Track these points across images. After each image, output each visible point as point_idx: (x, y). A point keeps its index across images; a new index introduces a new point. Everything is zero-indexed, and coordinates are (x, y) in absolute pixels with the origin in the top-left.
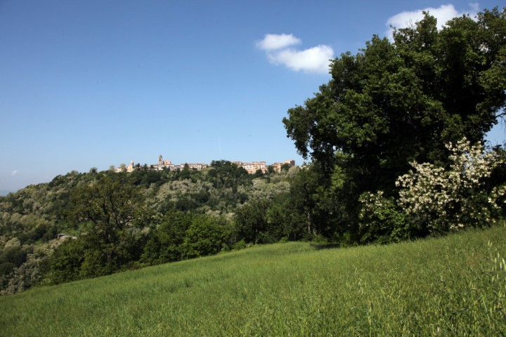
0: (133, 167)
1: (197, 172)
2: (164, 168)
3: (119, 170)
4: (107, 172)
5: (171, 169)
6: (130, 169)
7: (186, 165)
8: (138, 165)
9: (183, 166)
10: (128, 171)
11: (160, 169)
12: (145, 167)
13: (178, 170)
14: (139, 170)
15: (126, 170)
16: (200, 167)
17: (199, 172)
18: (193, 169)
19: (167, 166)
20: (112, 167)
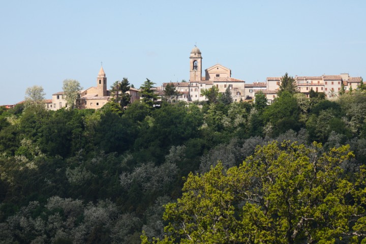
0: (106, 93)
1: (328, 105)
2: (211, 94)
3: (58, 104)
4: (18, 110)
5: (236, 98)
6: (96, 102)
7: (287, 82)
8: (124, 86)
9: (274, 87)
10: (89, 106)
11: (197, 96)
12: (148, 91)
13: (261, 98)
14: (125, 101)
15: (81, 102)
16: (337, 86)
17: (334, 105)
18: (313, 94)
19: (222, 89)
20: (36, 92)
